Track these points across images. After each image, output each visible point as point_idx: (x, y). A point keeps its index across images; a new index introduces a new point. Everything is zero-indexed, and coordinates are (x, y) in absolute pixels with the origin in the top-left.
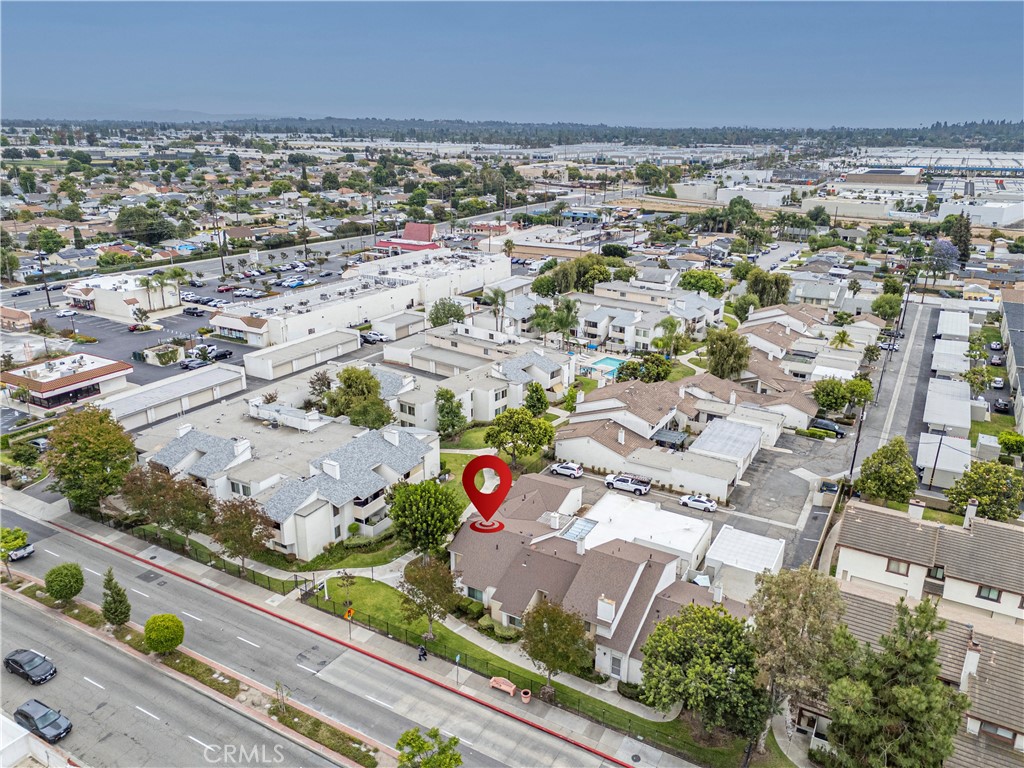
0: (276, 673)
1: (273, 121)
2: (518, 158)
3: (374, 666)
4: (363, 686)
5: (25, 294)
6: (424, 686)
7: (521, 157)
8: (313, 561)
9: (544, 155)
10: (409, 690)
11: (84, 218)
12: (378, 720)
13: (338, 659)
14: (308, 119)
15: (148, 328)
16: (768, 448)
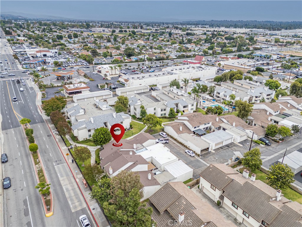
0: (48, 163)
1: (196, 21)
2: (263, 34)
3: (67, 168)
4: (60, 172)
5: (88, 68)
6: (71, 176)
7: (265, 34)
8: (81, 142)
9: (273, 33)
10: (67, 175)
11: (121, 49)
12: (55, 180)
13: (62, 164)
14: (206, 21)
15: (107, 79)
16: (235, 143)
